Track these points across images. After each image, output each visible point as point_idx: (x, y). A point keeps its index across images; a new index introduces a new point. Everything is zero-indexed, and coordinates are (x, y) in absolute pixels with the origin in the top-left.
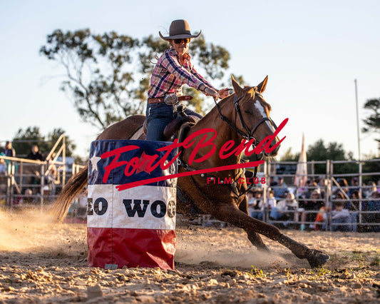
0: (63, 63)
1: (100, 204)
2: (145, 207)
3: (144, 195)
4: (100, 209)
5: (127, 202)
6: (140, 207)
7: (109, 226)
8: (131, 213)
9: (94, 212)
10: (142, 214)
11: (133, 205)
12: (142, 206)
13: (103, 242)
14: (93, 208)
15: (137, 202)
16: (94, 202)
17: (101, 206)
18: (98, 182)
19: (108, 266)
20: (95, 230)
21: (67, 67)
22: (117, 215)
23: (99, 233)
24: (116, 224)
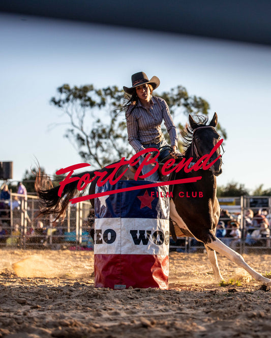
0: (67, 112)
1: (109, 234)
2: (149, 236)
3: (147, 226)
4: (109, 238)
5: (133, 233)
6: (144, 237)
7: (118, 253)
8: (137, 242)
9: (103, 241)
10: (146, 242)
11: (138, 235)
12: (146, 235)
13: (112, 267)
14: (102, 238)
15: (142, 232)
16: (103, 233)
17: (110, 236)
18: (107, 216)
19: (117, 286)
20: (104, 257)
21: (71, 116)
22: (125, 243)
23: (109, 259)
24: (124, 251)
